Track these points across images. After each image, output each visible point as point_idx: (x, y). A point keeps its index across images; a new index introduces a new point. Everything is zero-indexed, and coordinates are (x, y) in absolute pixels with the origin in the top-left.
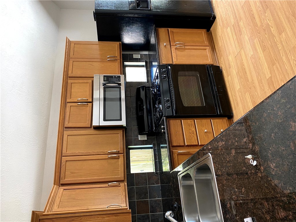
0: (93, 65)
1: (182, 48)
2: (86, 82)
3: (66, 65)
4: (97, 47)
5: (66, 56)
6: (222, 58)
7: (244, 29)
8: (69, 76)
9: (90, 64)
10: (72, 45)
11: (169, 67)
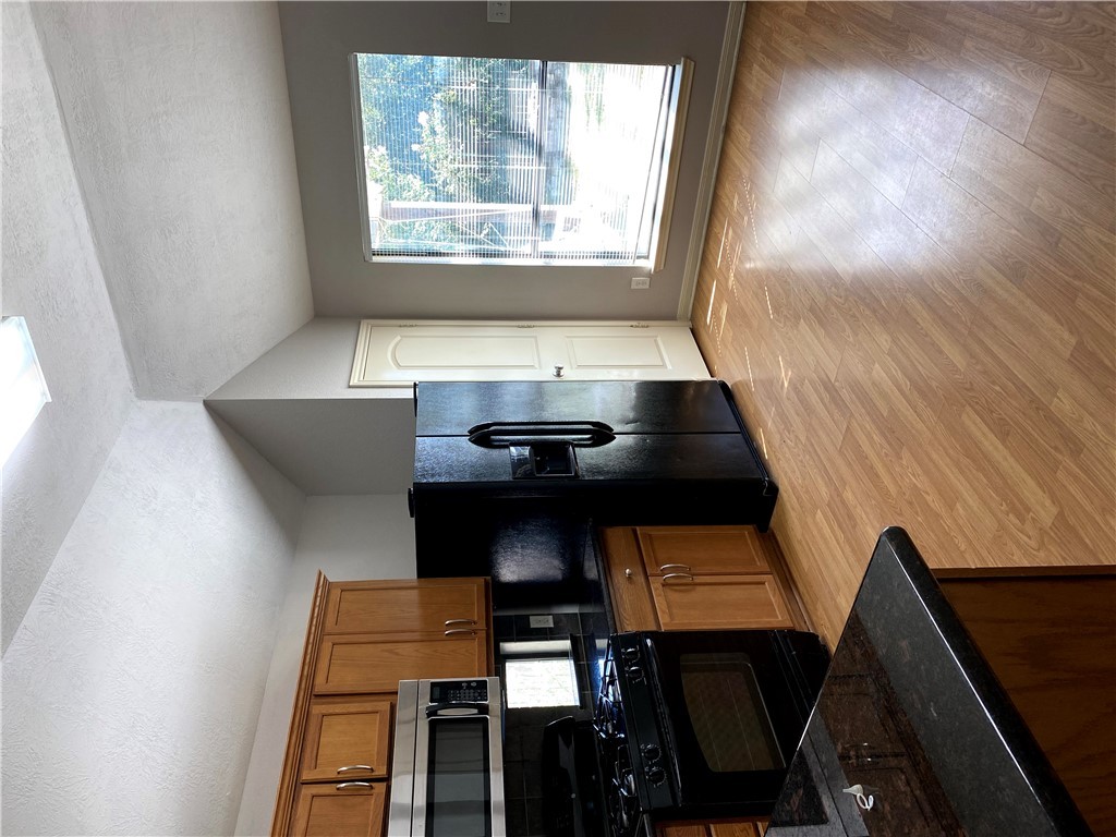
0: (397, 654)
1: (684, 581)
2: (369, 709)
3: (308, 657)
4: (414, 595)
5: (313, 628)
6: (819, 606)
7: (859, 509)
8: (317, 690)
9: (387, 651)
10: (336, 594)
11: (649, 641)
